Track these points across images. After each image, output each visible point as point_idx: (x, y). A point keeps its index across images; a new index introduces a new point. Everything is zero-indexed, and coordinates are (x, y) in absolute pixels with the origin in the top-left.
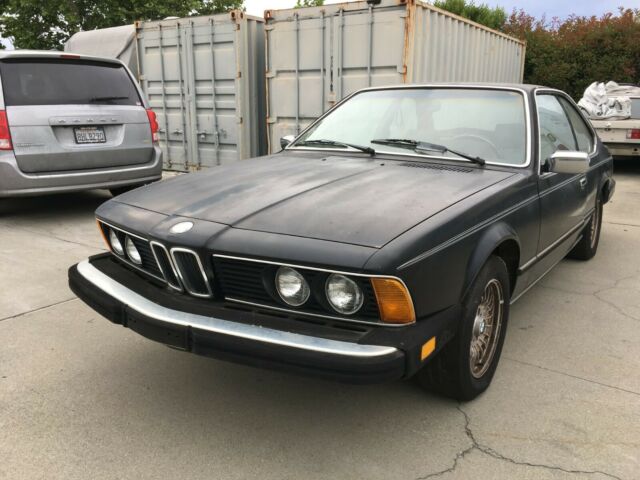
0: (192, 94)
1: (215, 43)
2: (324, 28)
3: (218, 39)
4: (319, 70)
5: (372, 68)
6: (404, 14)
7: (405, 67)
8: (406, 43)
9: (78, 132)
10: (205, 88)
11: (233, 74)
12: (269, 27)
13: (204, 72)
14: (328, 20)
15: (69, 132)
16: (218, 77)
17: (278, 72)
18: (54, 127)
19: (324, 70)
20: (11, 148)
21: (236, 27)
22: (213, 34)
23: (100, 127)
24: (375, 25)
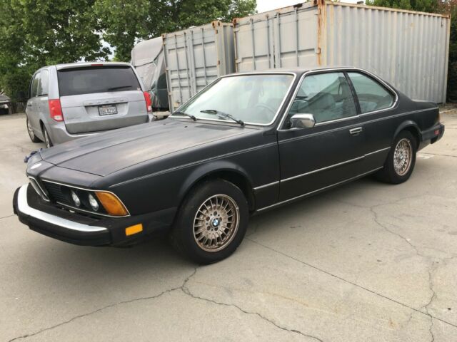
0: (194, 77)
1: (205, 44)
2: (268, 27)
3: (206, 41)
4: (266, 56)
5: (299, 51)
6: (316, 12)
7: (320, 49)
8: (320, 33)
9: (101, 109)
10: (201, 73)
11: (215, 63)
12: (236, 30)
13: (200, 64)
14: (270, 21)
15: (96, 109)
16: (207, 66)
17: (243, 59)
18: (86, 107)
19: (270, 55)
20: (63, 120)
21: (215, 32)
22: (203, 38)
23: (114, 105)
24: (299, 22)
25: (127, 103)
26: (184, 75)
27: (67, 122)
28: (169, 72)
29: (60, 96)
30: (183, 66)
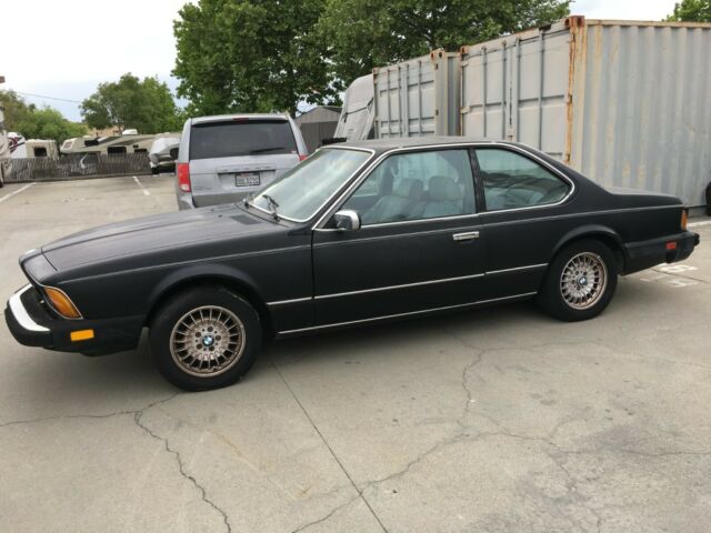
0: (407, 133)
1: (422, 84)
2: (505, 60)
3: (424, 80)
4: (499, 104)
5: (543, 99)
6: (568, 37)
7: (571, 97)
8: (571, 71)
9: (239, 177)
10: (415, 127)
11: (433, 114)
12: (465, 63)
13: (415, 114)
14: (508, 51)
15: (232, 178)
16: (424, 116)
17: (472, 107)
18: (220, 174)
19: (505, 103)
20: (190, 191)
21: (433, 67)
22: (420, 75)
23: (256, 173)
24: (546, 53)
25: (274, 171)
26: (396, 128)
27: (195, 194)
28: (380, 124)
29: (190, 159)
30: (395, 116)
